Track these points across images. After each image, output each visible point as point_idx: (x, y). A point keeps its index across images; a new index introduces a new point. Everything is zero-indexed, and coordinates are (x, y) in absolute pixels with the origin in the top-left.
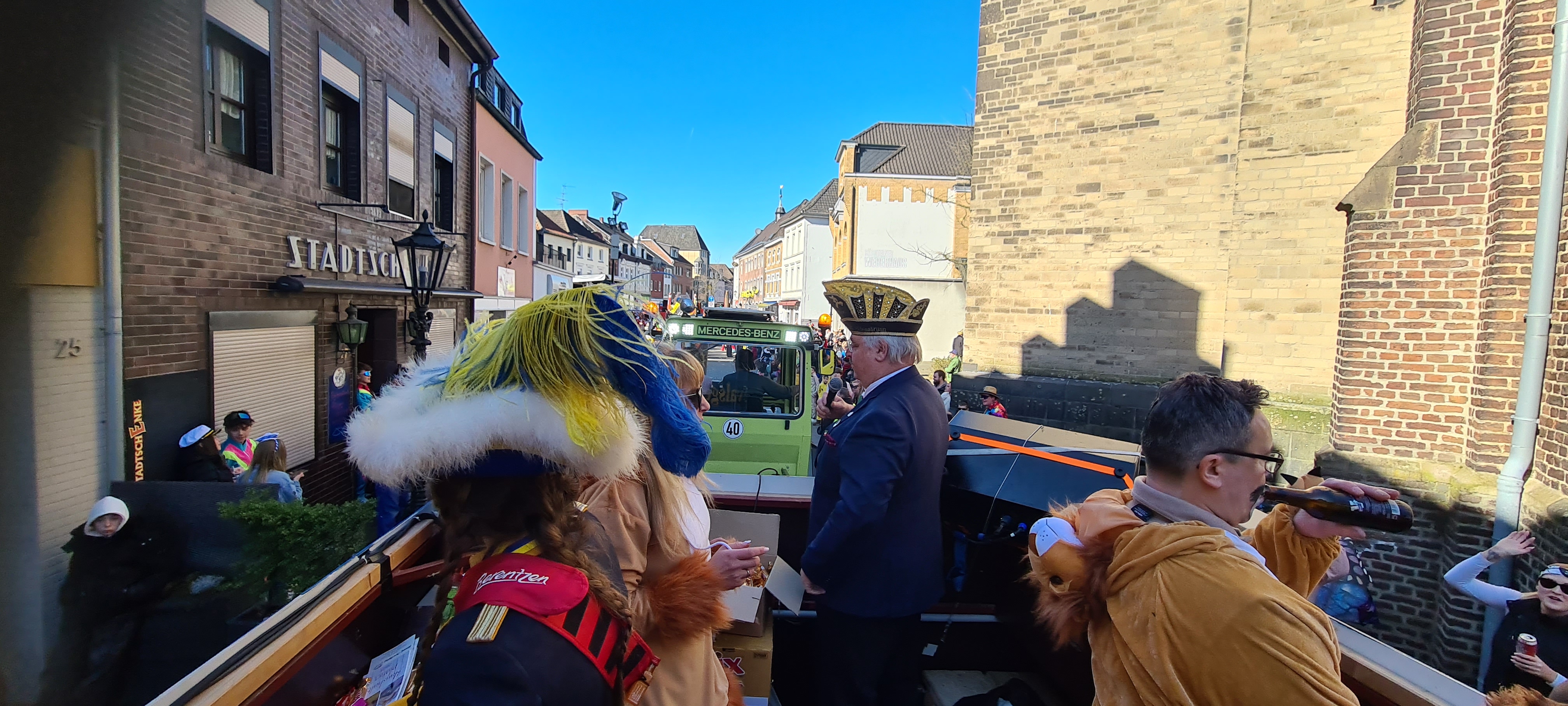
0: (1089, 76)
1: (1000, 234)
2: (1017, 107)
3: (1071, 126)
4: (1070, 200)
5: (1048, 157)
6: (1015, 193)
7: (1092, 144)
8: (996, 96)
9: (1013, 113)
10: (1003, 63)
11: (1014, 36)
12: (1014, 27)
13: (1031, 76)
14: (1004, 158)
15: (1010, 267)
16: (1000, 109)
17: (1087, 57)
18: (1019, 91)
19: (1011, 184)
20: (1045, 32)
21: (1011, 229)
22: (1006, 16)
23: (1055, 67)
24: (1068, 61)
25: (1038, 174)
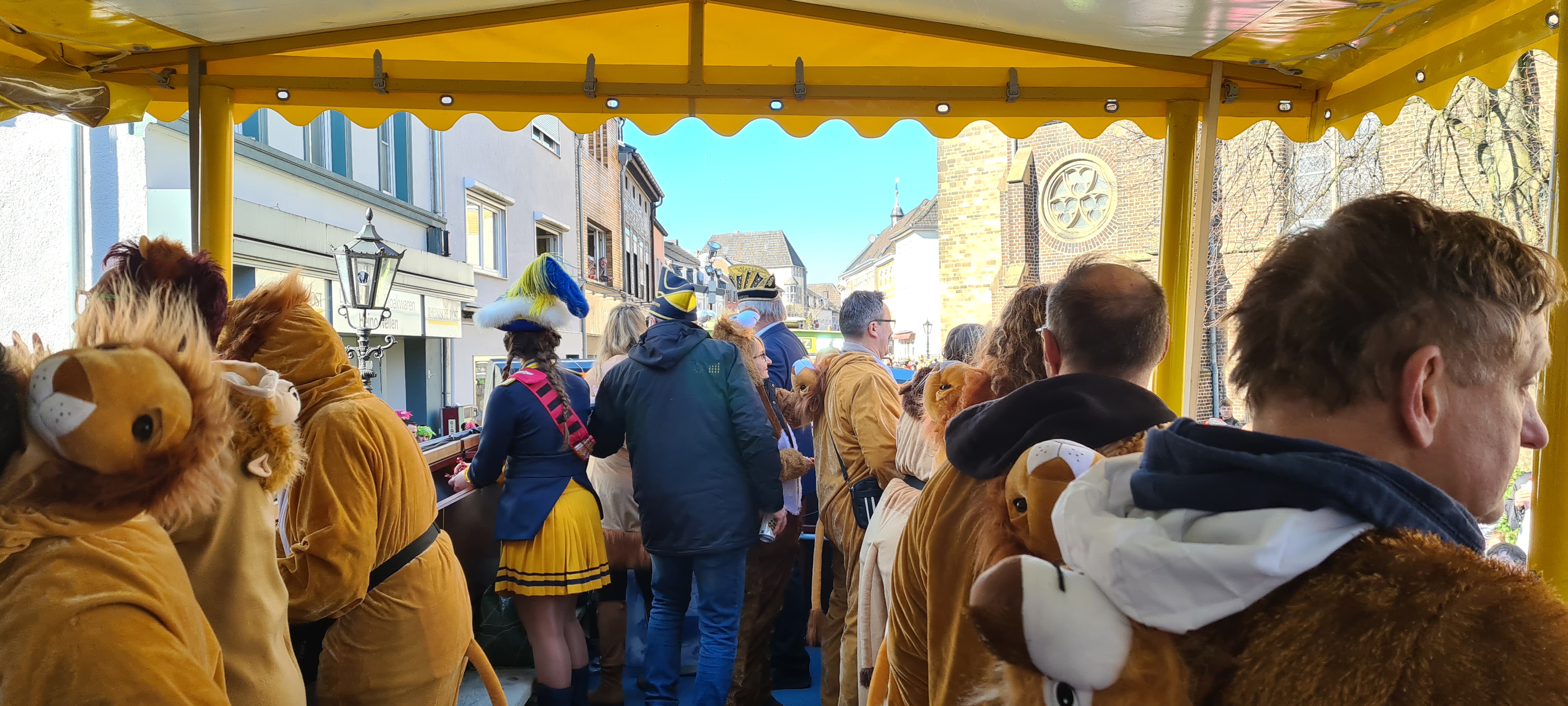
1: (954, 288)
2: (957, 218)
3: (982, 230)
6: (959, 265)
8: (947, 212)
9: (956, 221)
10: (950, 194)
11: (954, 179)
12: (954, 175)
13: (962, 202)
14: (953, 246)
15: (960, 306)
16: (950, 219)
18: (958, 210)
19: (957, 260)
20: (967, 179)
21: (960, 285)
22: (949, 168)
25: (968, 255)
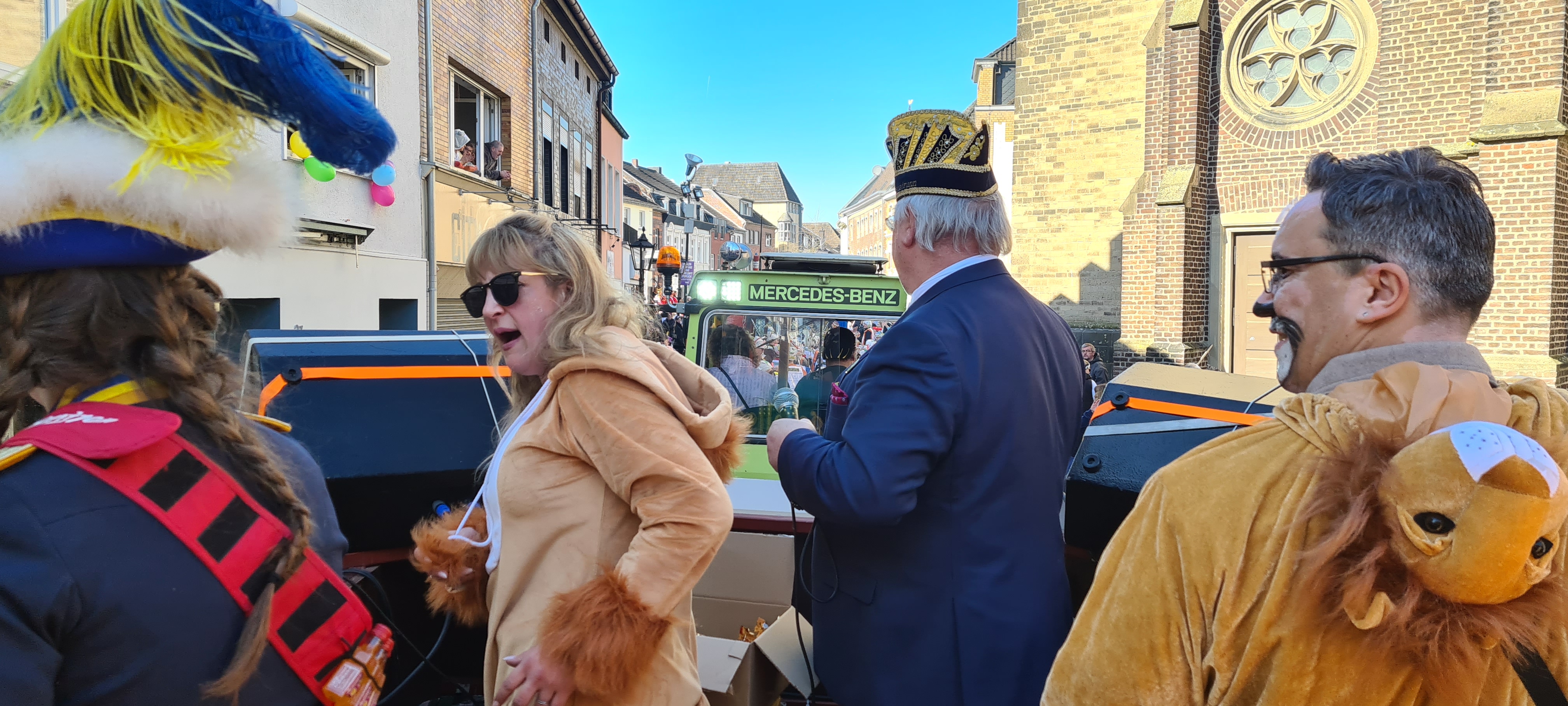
0: (1094, 88)
1: (1035, 213)
2: (1044, 110)
3: (1083, 126)
4: (1084, 185)
5: (1068, 150)
6: (1044, 179)
7: (1097, 141)
8: (1028, 100)
9: (1042, 114)
10: (1034, 73)
11: (1041, 51)
12: (1042, 45)
13: (1054, 85)
14: (1036, 151)
15: (1043, 240)
16: (1032, 111)
17: (1092, 72)
18: (1046, 97)
19: (1042, 172)
20: (1063, 50)
21: (1043, 209)
22: (1035, 35)
23: (1071, 79)
24: (1079, 75)
25: (1059, 165)
